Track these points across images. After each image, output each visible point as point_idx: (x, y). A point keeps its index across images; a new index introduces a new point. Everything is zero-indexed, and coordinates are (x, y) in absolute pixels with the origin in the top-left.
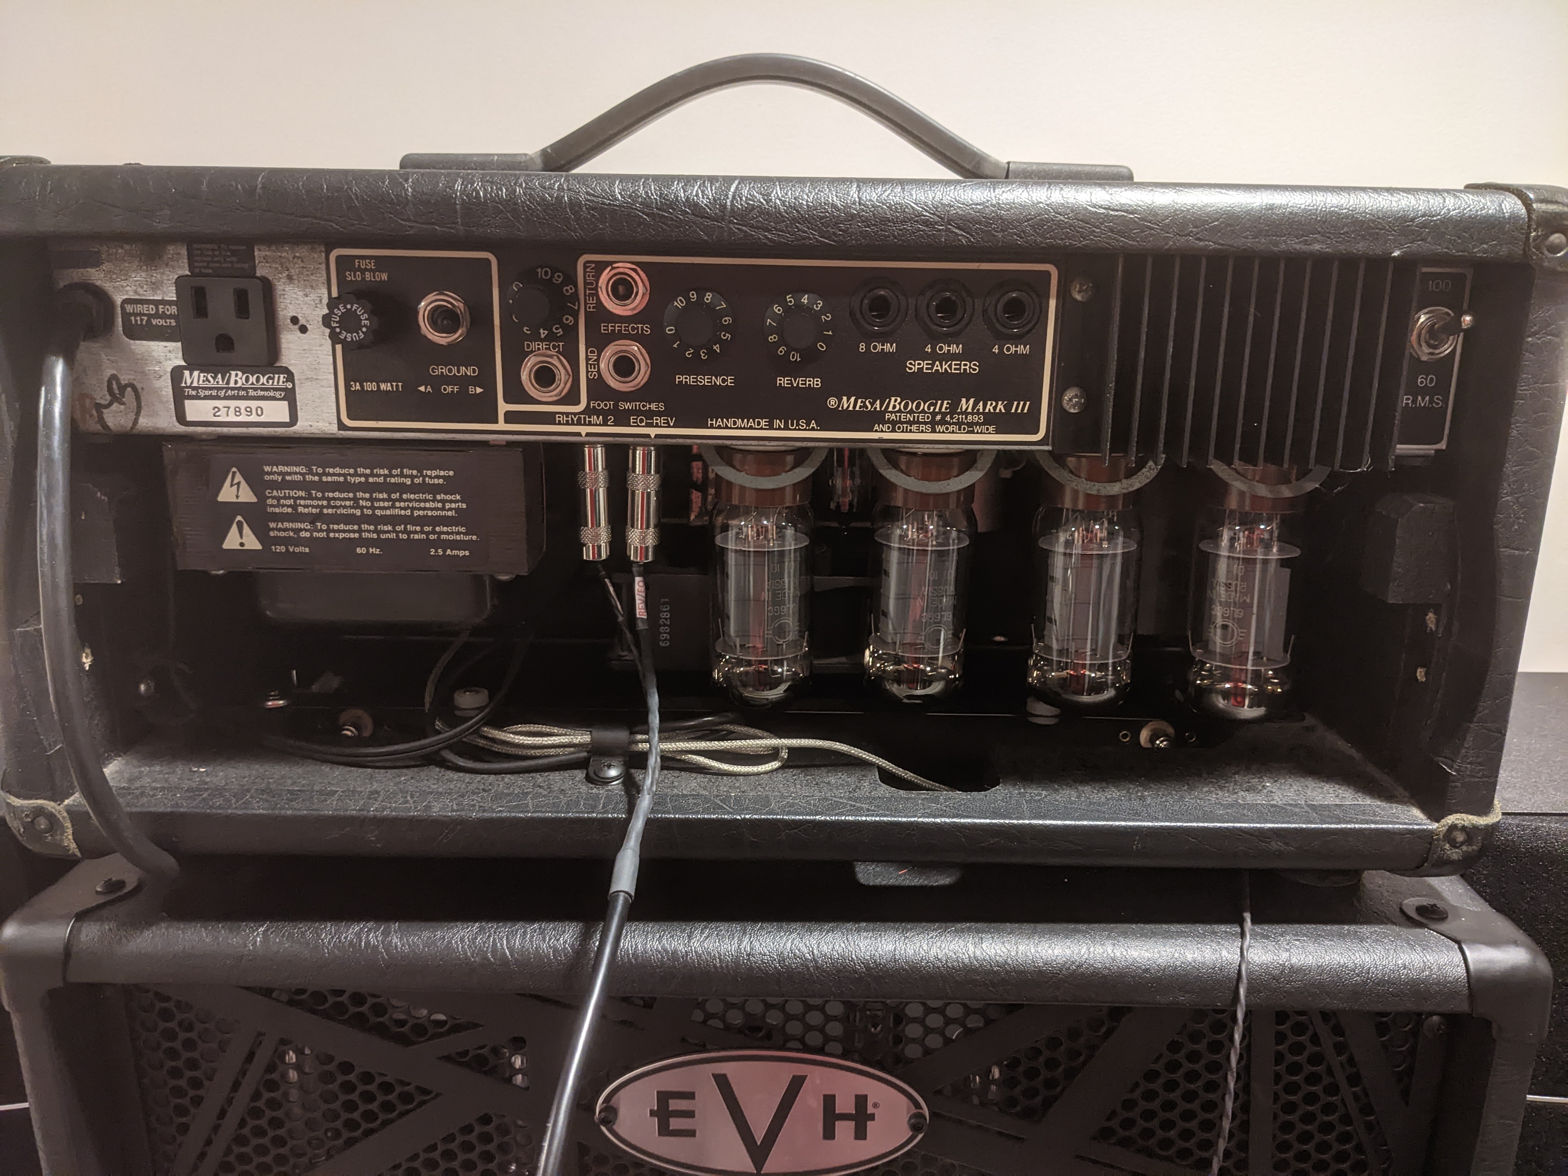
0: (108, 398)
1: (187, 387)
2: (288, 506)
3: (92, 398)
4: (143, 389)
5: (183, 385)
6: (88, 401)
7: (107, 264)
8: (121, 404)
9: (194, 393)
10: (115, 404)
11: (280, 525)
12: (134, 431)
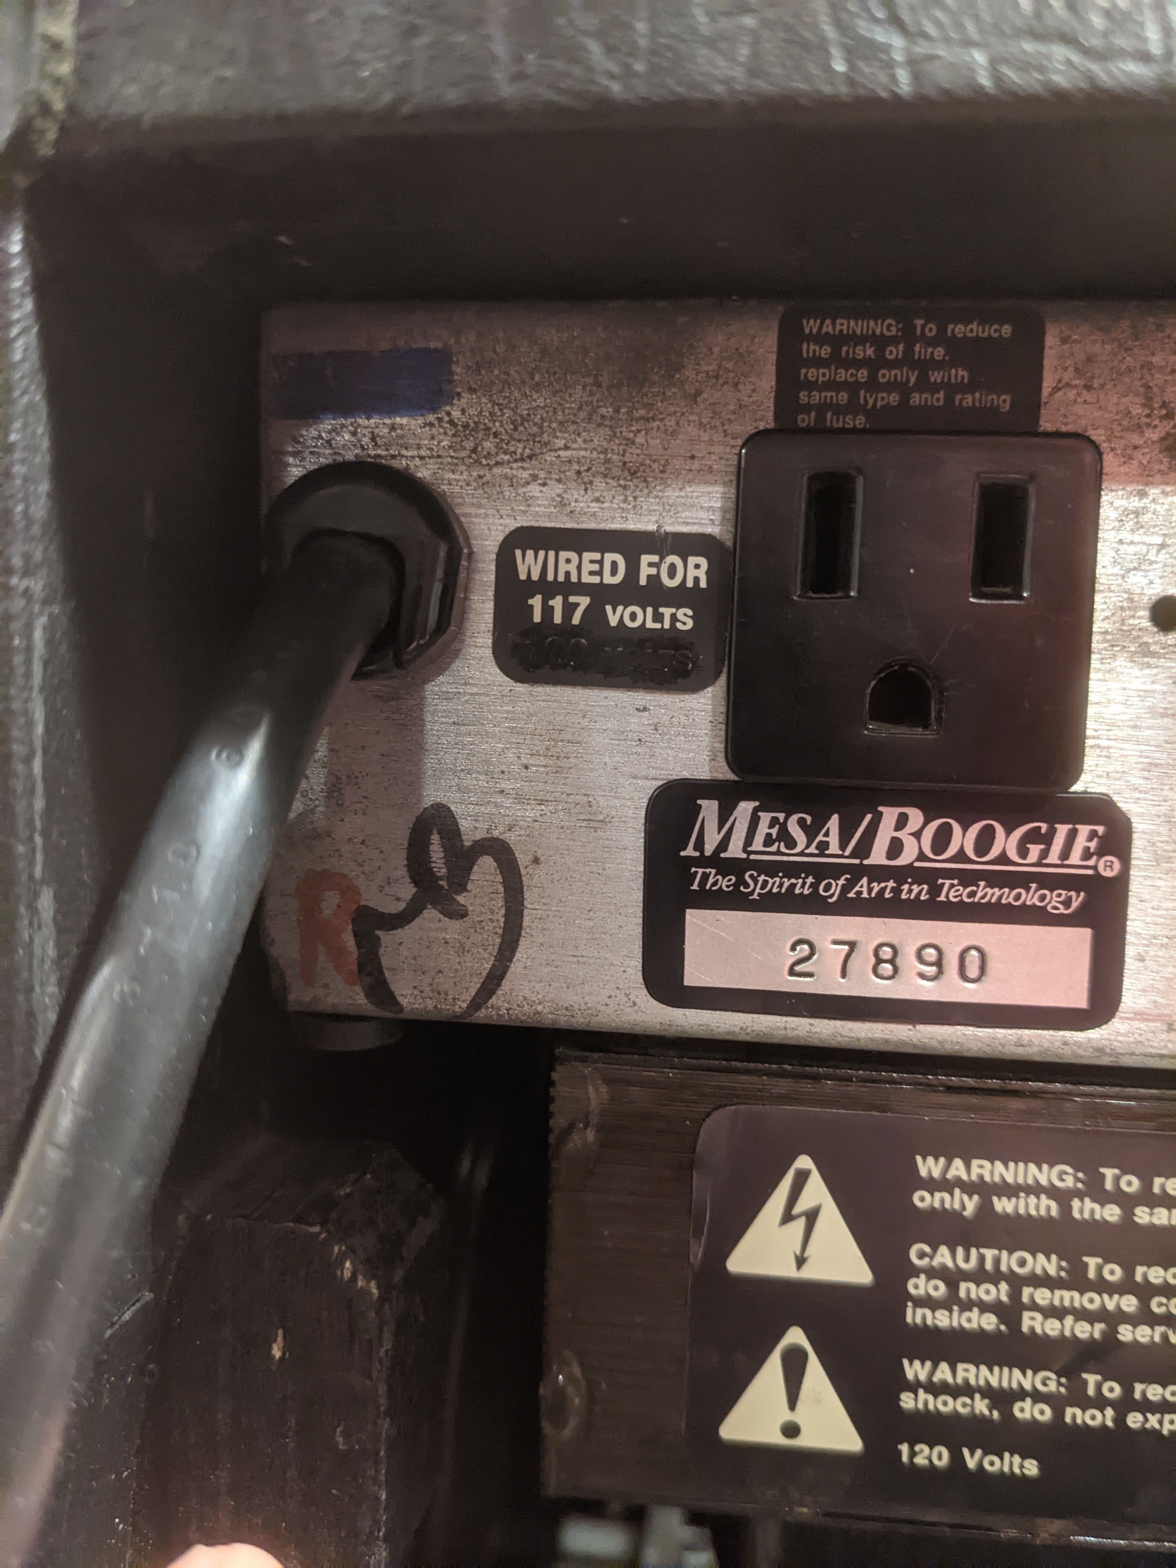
0: (407, 891)
1: (702, 861)
2: (984, 1307)
3: (348, 890)
4: (536, 861)
5: (690, 851)
6: (331, 901)
7: (466, 398)
8: (450, 915)
9: (725, 883)
10: (430, 914)
11: (943, 1373)
12: (482, 1015)
